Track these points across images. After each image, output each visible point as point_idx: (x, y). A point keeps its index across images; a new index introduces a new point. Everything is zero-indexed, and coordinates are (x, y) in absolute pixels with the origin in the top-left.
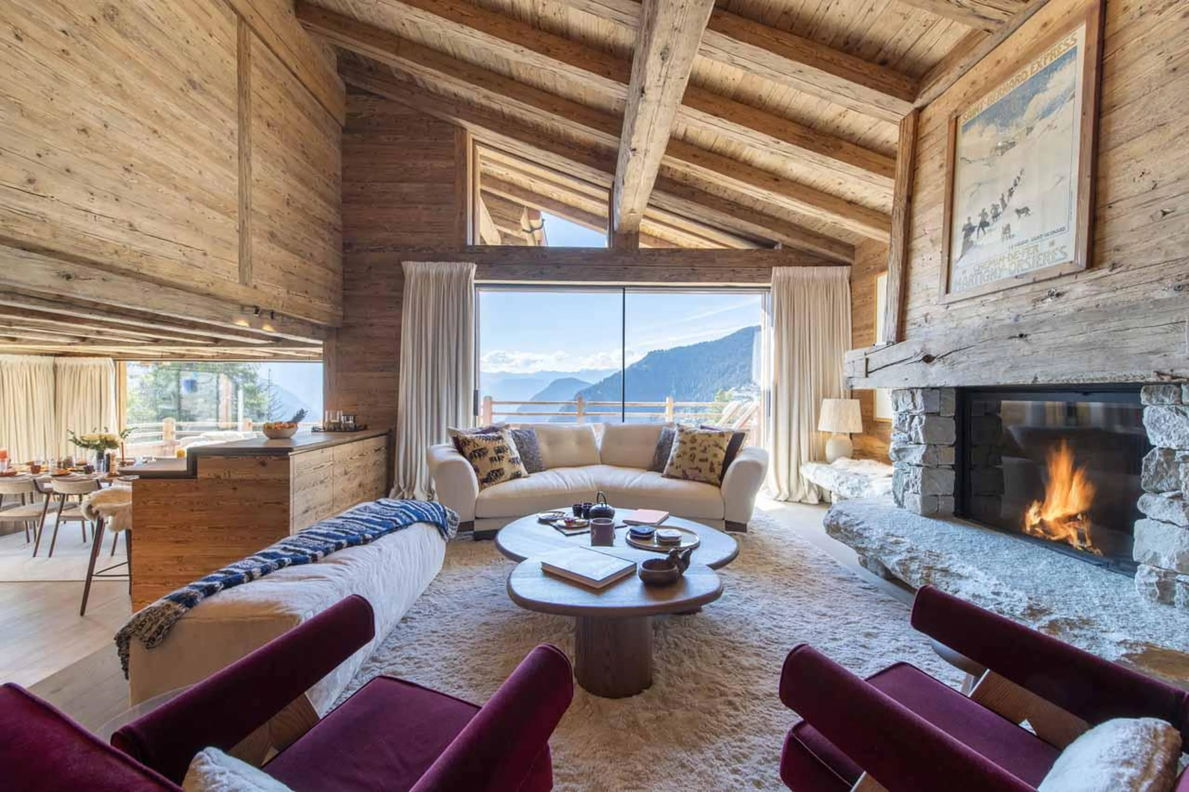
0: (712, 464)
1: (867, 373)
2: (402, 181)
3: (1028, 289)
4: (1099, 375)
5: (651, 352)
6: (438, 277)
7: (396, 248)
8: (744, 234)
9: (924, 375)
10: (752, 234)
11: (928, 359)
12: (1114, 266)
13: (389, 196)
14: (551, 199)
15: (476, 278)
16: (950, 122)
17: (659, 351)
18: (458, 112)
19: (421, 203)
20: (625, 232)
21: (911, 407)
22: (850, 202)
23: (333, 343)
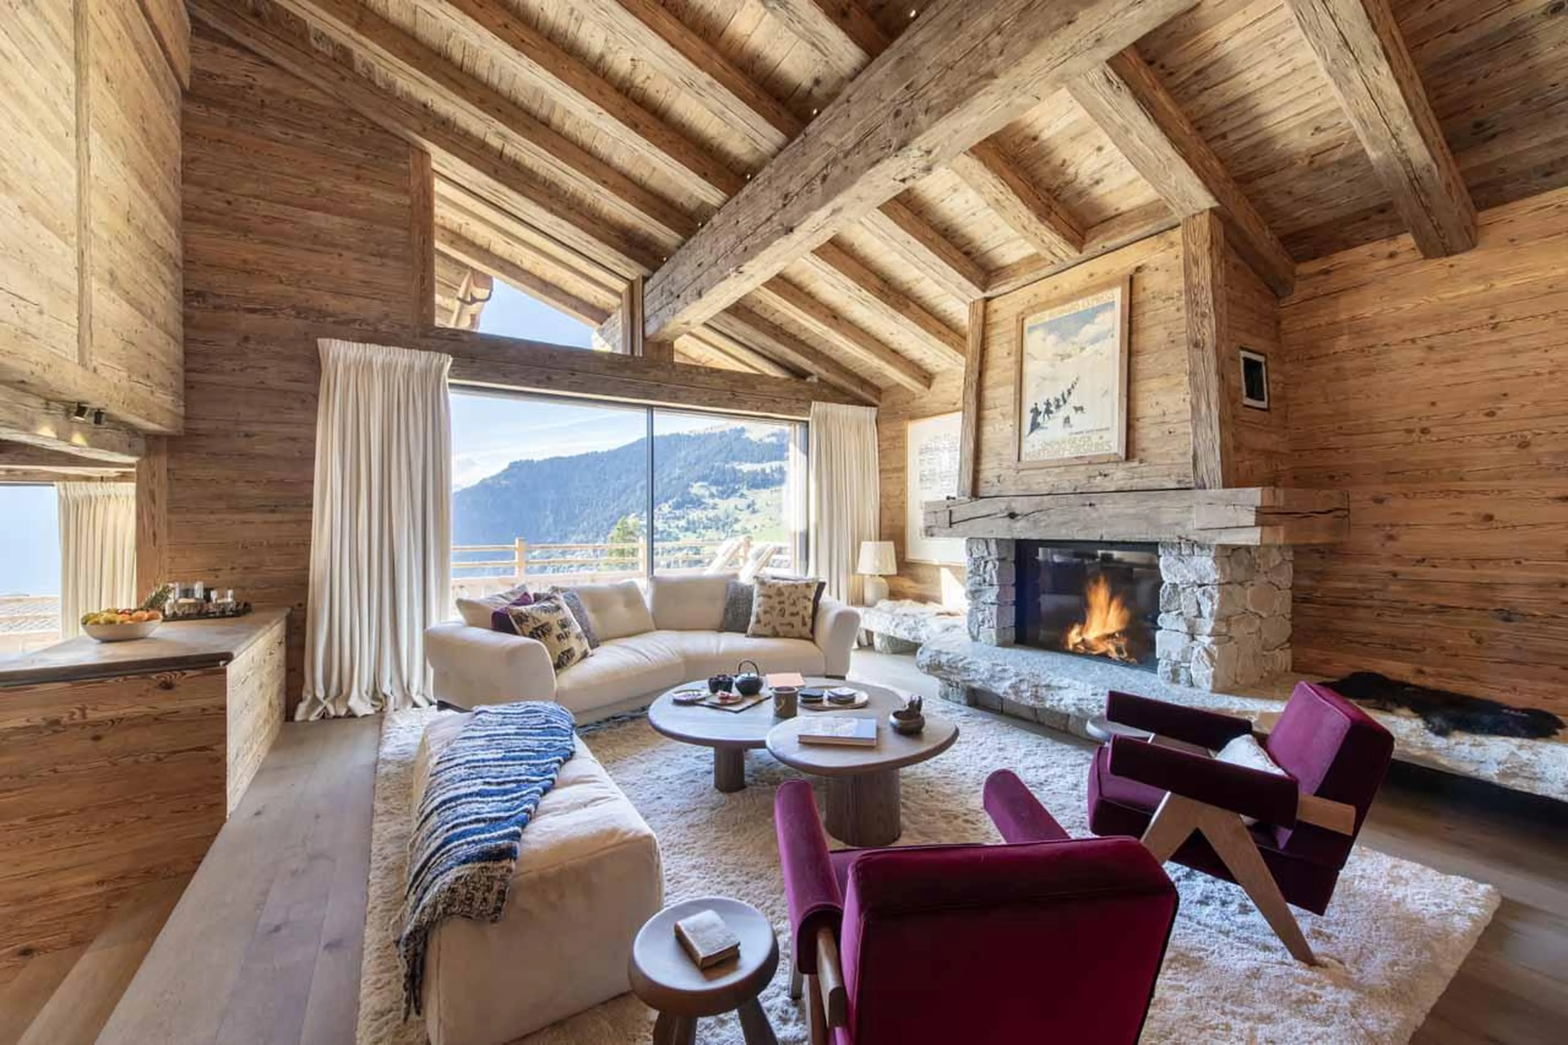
0: (803, 618)
1: (951, 524)
2: (314, 208)
3: (1082, 468)
4: (1144, 536)
5: (516, 463)
6: (388, 369)
7: (300, 312)
8: (778, 360)
9: (1010, 529)
10: (789, 362)
11: (1012, 516)
12: (1141, 461)
13: (288, 227)
14: (518, 267)
15: (450, 377)
16: (1017, 321)
17: (527, 461)
18: (425, 129)
19: (348, 248)
20: (659, 339)
21: (986, 554)
22: (894, 351)
23: (162, 463)
